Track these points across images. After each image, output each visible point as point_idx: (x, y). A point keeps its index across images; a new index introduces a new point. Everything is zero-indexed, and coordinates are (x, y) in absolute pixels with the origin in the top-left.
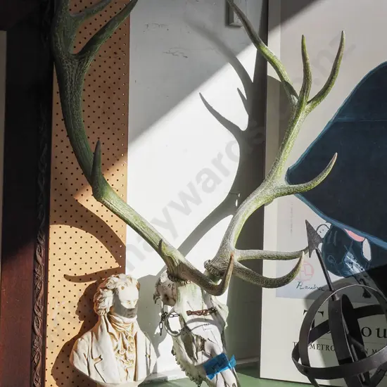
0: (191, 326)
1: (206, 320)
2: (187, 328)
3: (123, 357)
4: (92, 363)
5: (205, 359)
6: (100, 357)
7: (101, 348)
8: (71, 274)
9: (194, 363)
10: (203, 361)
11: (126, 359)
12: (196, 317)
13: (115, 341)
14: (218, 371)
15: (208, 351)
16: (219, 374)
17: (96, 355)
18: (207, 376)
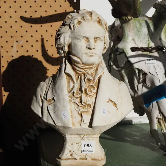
0: (132, 60)
1: (150, 56)
2: (129, 61)
3: (79, 99)
4: (45, 104)
5: (145, 90)
6: (53, 99)
7: (55, 90)
8: (27, 16)
9: (135, 95)
10: (143, 92)
11: (81, 102)
12: (140, 52)
13: (71, 83)
14: (154, 101)
15: (148, 84)
16: (155, 103)
17: (50, 97)
18: (144, 106)
